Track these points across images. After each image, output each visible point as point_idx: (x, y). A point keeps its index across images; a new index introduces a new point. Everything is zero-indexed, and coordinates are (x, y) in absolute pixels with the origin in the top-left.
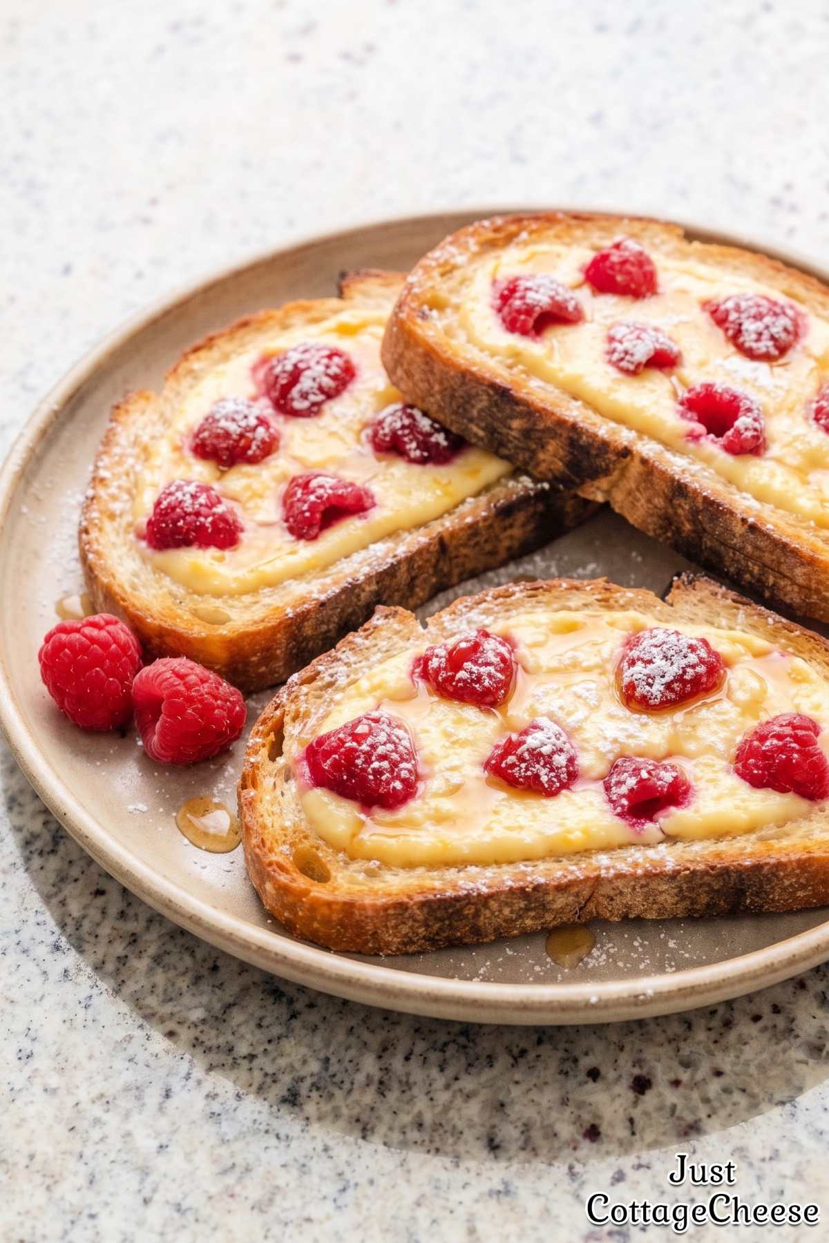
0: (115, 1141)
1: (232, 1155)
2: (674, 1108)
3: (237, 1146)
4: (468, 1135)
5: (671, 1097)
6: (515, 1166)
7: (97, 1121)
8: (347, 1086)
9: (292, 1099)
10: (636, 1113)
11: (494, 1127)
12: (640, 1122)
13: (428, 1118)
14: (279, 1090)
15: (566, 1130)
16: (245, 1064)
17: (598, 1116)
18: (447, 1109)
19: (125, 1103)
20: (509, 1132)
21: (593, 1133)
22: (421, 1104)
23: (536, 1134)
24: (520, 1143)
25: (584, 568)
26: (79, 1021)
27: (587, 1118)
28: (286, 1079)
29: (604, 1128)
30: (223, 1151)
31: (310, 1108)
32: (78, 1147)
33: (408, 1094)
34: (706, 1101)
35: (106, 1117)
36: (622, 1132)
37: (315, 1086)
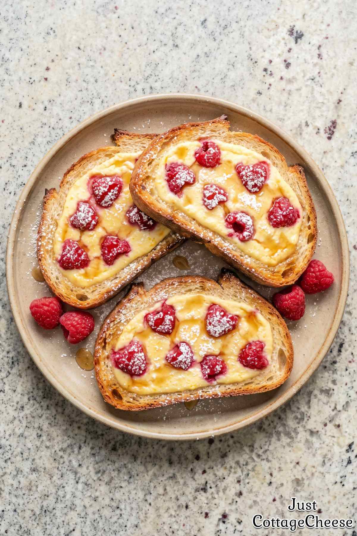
0: (67, 463)
1: (100, 467)
2: (220, 449)
3: (100, 464)
4: (164, 460)
5: (219, 445)
6: (176, 469)
7: (61, 457)
8: (129, 444)
9: (114, 449)
10: (210, 451)
11: (170, 456)
12: (211, 454)
13: (152, 454)
14: (110, 446)
15: (190, 457)
16: (101, 437)
17: (199, 452)
18: (158, 450)
19: (69, 451)
20: (175, 458)
21: (198, 458)
22: (150, 449)
23: (183, 459)
24: (178, 461)
25: (197, 252)
26: (53, 424)
27: (196, 453)
28: (113, 443)
29: (201, 456)
30: (96, 466)
31: (120, 451)
32: (57, 465)
33: (146, 447)
34: (228, 446)
35: (64, 456)
36: (205, 457)
37: (121, 445)
